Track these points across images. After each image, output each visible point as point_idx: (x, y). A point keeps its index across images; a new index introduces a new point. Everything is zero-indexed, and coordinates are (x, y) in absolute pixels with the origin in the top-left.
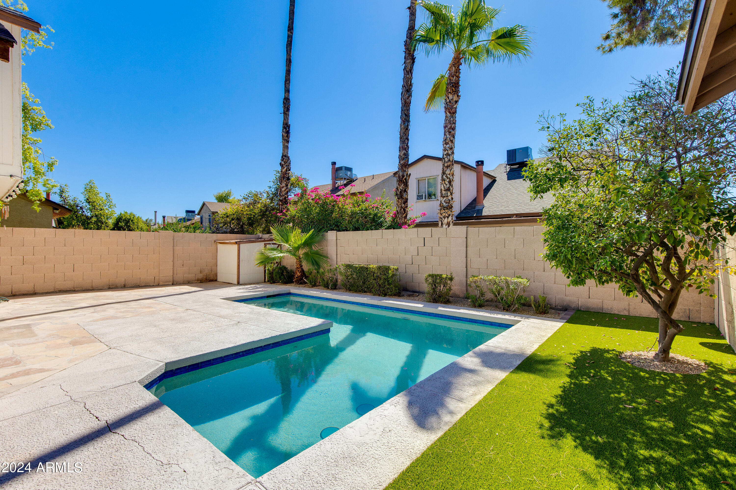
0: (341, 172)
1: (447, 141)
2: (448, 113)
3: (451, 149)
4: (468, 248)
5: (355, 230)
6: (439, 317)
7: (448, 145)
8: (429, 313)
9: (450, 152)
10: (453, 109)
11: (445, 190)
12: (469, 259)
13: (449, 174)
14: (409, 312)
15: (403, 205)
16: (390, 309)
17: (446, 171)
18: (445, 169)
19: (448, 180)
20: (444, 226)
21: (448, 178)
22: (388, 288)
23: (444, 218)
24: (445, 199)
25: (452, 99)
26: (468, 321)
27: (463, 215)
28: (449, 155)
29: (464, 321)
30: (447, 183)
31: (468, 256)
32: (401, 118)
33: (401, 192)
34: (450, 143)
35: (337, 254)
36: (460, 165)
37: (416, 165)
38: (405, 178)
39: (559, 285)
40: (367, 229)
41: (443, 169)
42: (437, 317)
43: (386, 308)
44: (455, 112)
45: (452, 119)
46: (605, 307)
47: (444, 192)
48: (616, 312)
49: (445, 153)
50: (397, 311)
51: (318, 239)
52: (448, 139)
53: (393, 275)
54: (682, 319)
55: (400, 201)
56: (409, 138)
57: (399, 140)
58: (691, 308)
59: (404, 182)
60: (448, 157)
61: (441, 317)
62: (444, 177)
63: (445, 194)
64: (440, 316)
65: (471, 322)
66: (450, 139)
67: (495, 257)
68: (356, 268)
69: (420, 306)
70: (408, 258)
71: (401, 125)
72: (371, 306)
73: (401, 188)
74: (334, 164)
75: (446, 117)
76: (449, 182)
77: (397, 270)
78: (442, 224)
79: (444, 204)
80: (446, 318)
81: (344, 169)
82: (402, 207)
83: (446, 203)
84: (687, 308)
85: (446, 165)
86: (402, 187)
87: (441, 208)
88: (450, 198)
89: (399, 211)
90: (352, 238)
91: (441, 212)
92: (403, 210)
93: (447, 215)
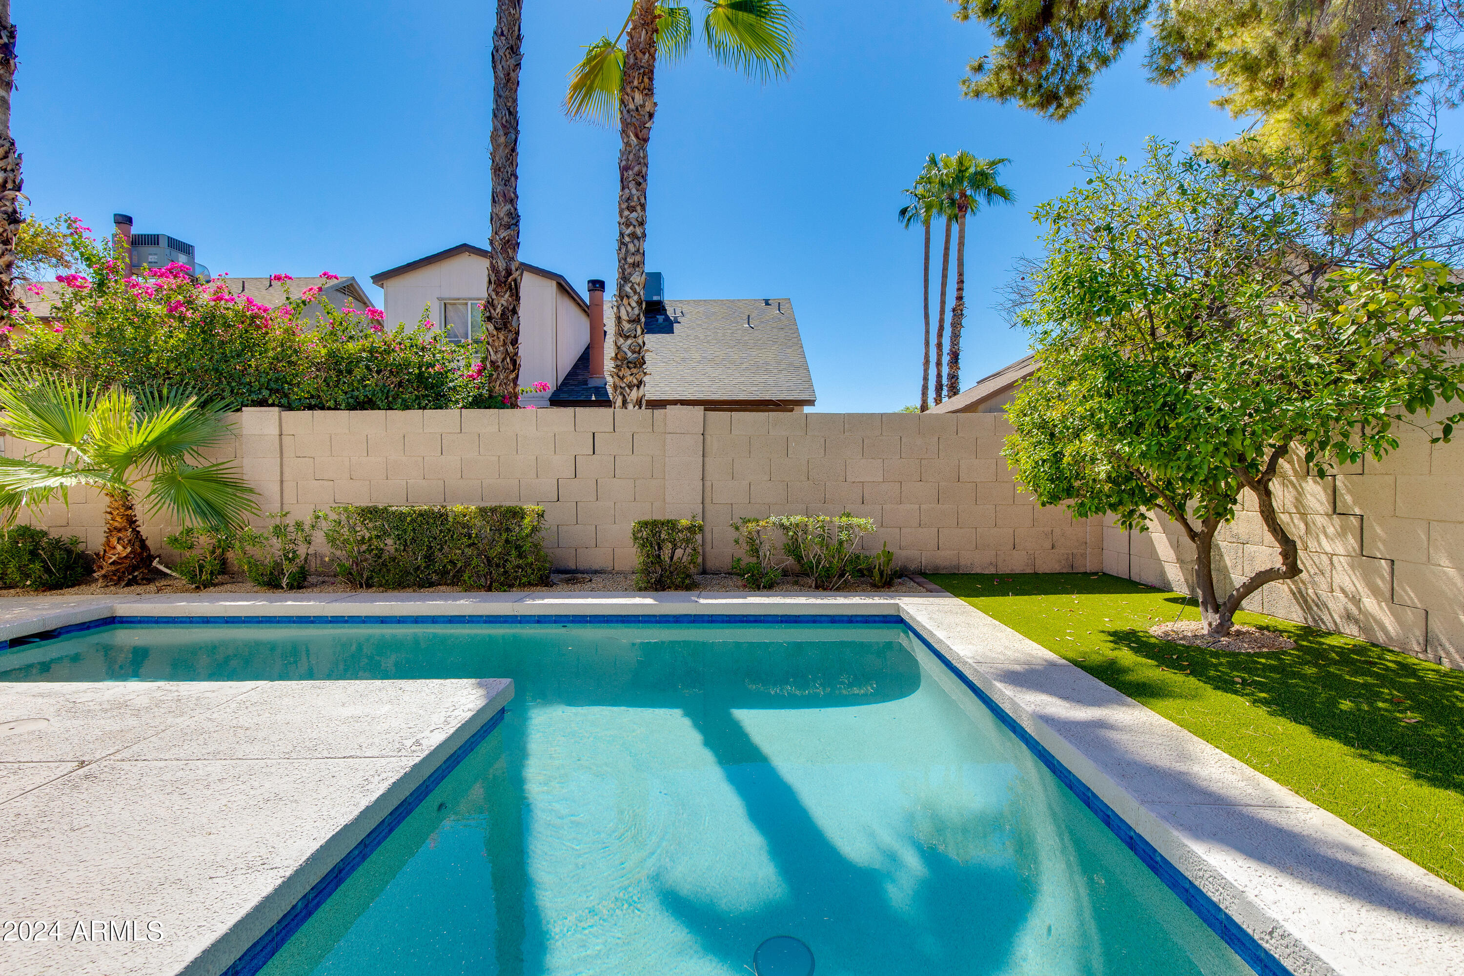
0: (152, 249)
1: (633, 204)
2: (633, 137)
3: (642, 224)
4: (706, 459)
5: (354, 409)
6: (703, 622)
7: (634, 215)
8: (674, 616)
9: (639, 231)
10: (645, 131)
11: (629, 322)
12: (708, 484)
13: (639, 285)
14: (617, 622)
15: (510, 349)
16: (555, 622)
17: (631, 274)
18: (628, 271)
19: (636, 298)
20: (630, 406)
21: (635, 292)
22: (518, 566)
23: (630, 387)
24: (629, 342)
25: (643, 106)
26: (777, 622)
27: (564, 396)
28: (638, 238)
29: (768, 622)
30: (634, 304)
31: (708, 477)
32: (495, 116)
33: (503, 314)
34: (639, 208)
35: (282, 482)
36: (554, 283)
37: (438, 264)
38: (514, 276)
39: (889, 529)
40: (406, 407)
41: (624, 270)
42: (698, 622)
43: (541, 620)
44: (646, 140)
45: (641, 152)
46: (963, 562)
47: (626, 326)
48: (979, 571)
49: (628, 231)
50: (580, 622)
51: (203, 431)
52: (635, 198)
53: (535, 529)
54: (1064, 571)
55: (502, 338)
56: (519, 172)
57: (489, 174)
58: (1075, 551)
59: (510, 288)
60: (636, 241)
61: (708, 622)
62: (627, 289)
63: (629, 330)
64: (706, 619)
65: (786, 622)
66: (639, 199)
67: (767, 478)
68: (402, 516)
69: (649, 601)
70: (547, 485)
71: (494, 138)
72: (486, 622)
73: (505, 303)
74: (124, 221)
75: (627, 144)
76: (637, 302)
77: (541, 515)
78: (625, 403)
79: (629, 354)
80: (723, 622)
81: (163, 243)
82: (507, 353)
83: (634, 352)
84: (1070, 552)
85: (630, 260)
86: (504, 300)
87: (619, 363)
88: (640, 342)
89: (499, 363)
90: (347, 432)
91: (621, 374)
92: (508, 360)
93: (635, 381)
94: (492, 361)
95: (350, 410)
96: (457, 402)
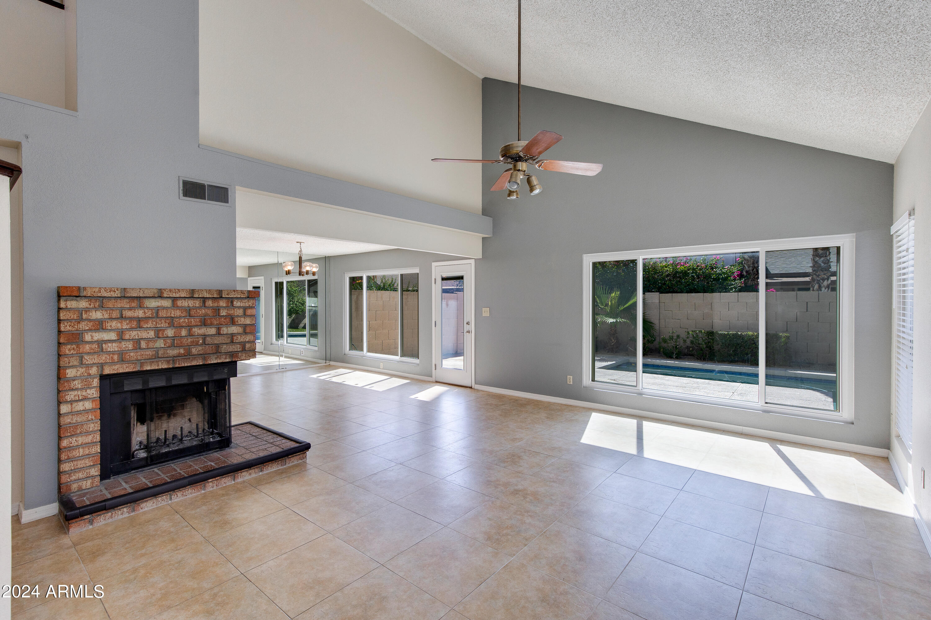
20: (823, 289)
24: (822, 259)
35: (660, 319)
63: (822, 254)
77: (788, 338)
79: (822, 265)
83: (825, 263)
87: (816, 269)
88: (828, 258)
89: (751, 272)
90: (686, 301)
91: (817, 274)
92: (755, 270)
93: (826, 277)
94: (746, 271)
95: (688, 293)
96: (732, 289)
